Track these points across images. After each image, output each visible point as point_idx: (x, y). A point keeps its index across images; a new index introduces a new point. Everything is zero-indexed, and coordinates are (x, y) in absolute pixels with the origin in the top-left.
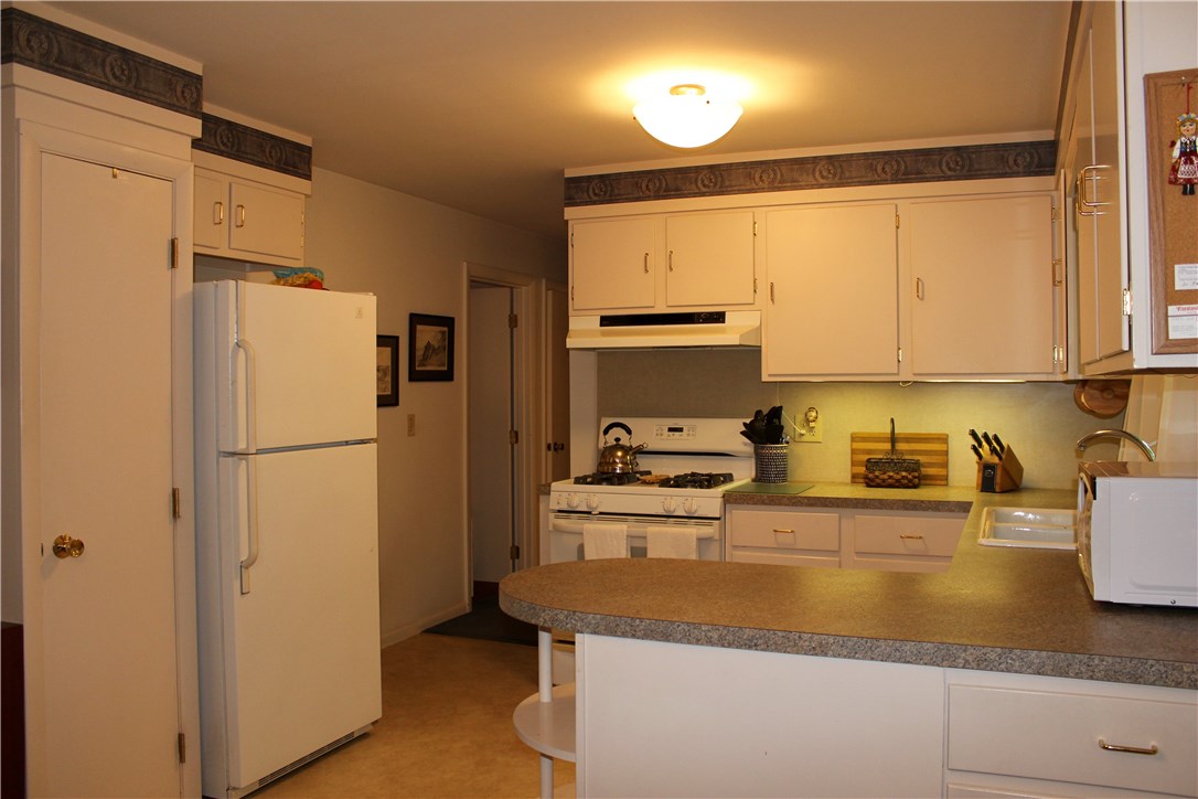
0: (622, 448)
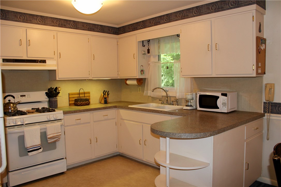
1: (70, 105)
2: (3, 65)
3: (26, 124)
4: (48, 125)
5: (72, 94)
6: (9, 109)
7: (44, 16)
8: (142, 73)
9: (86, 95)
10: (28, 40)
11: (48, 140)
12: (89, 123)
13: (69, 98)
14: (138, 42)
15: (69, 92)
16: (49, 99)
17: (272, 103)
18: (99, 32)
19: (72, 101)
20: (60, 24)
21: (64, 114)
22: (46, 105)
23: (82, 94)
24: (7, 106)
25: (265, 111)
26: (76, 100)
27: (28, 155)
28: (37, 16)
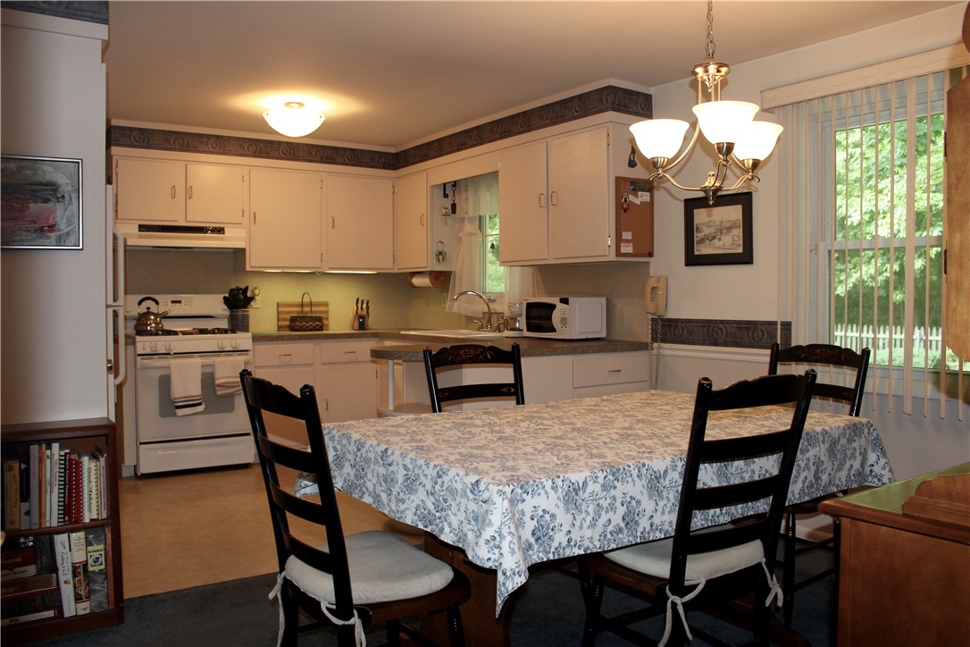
0: (153, 314)
1: (280, 328)
2: (140, 237)
3: (175, 354)
4: (218, 360)
5: (286, 305)
6: (148, 325)
7: (222, 137)
8: (441, 259)
9: (314, 309)
10: (188, 186)
11: (217, 388)
12: (311, 365)
13: (278, 313)
14: (433, 186)
15: (279, 301)
16: (232, 312)
17: (663, 320)
18: (347, 165)
19: (285, 320)
20: (256, 150)
21: (253, 341)
22: (224, 324)
23: (307, 305)
24: (143, 318)
25: (654, 340)
26: (293, 320)
27: (175, 415)
28: (209, 136)
